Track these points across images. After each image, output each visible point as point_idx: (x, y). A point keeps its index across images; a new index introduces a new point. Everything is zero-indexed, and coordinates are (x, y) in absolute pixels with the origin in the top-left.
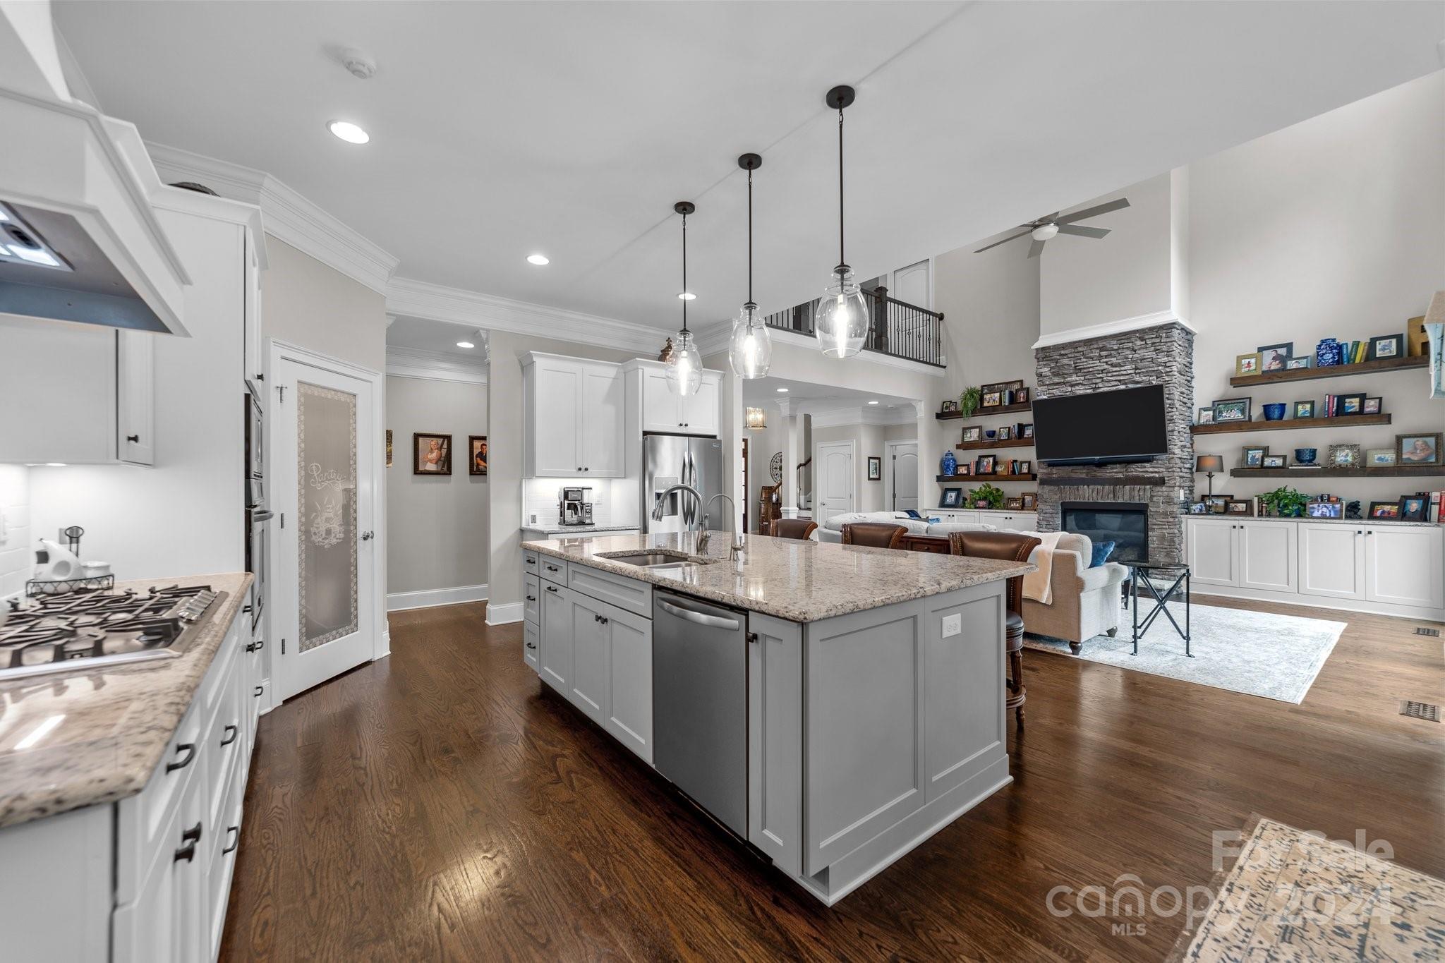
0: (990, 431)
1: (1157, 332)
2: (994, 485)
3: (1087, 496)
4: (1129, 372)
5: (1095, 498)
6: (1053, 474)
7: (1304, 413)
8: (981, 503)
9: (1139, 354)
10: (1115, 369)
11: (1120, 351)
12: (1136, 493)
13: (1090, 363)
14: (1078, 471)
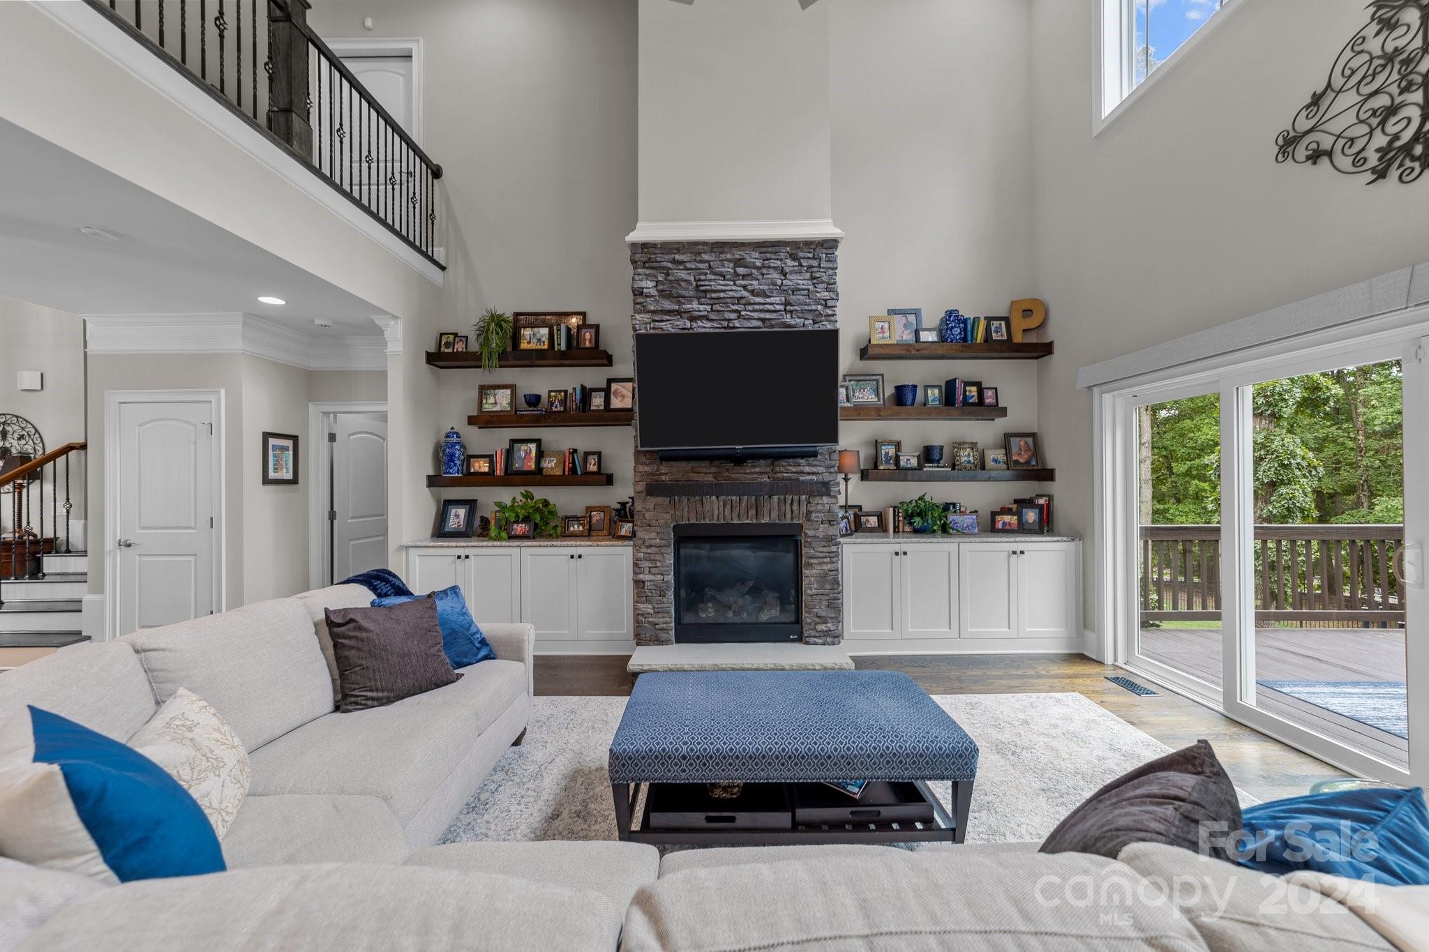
0: (530, 395)
1: (814, 249)
2: (539, 493)
3: (716, 513)
4: (778, 307)
5: (728, 517)
6: (662, 474)
7: (933, 401)
8: (519, 528)
9: (791, 280)
10: (758, 300)
11: (764, 271)
12: (788, 506)
13: (720, 284)
14: (701, 470)
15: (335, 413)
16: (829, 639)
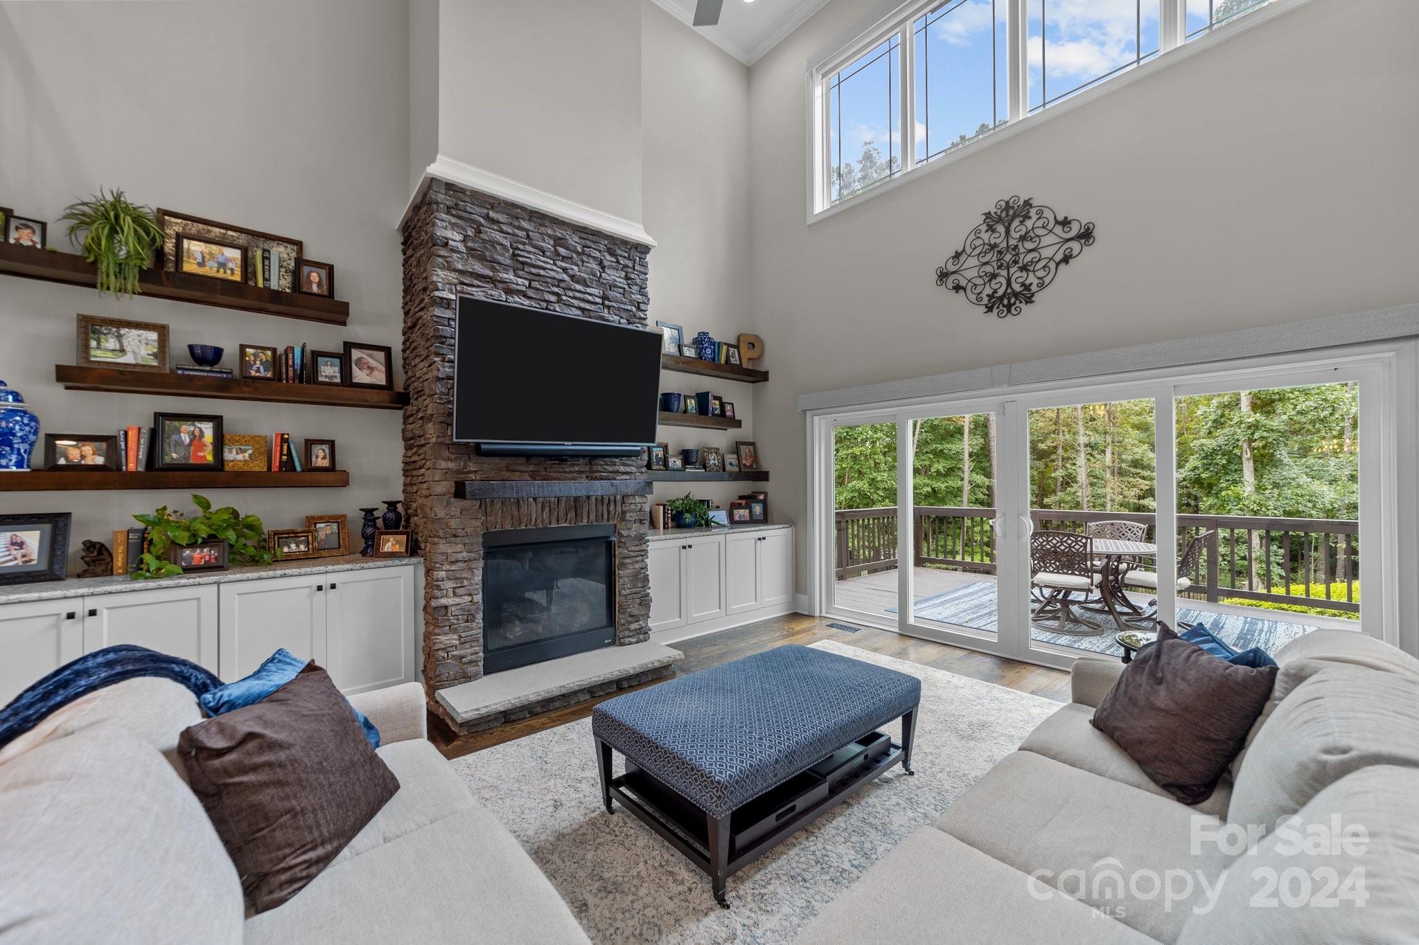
0: (203, 347)
1: (630, 250)
3: (534, 517)
4: (597, 300)
6: (470, 472)
7: (691, 409)
9: (609, 275)
10: (579, 287)
11: (584, 258)
12: (605, 507)
13: (540, 260)
14: (518, 467)
16: (641, 637)
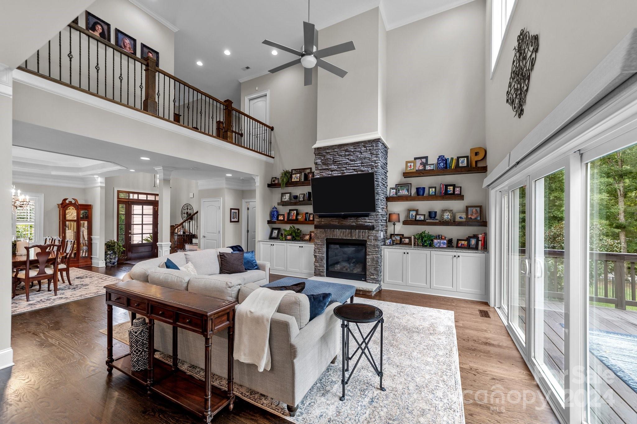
0: (295, 196)
1: (371, 143)
2: (297, 226)
3: (338, 235)
4: (359, 165)
5: (342, 236)
6: (322, 222)
7: (432, 193)
8: (289, 237)
10: (353, 163)
11: (354, 153)
12: (361, 234)
13: (340, 159)
14: (334, 221)
15: (249, 202)
16: (374, 281)
